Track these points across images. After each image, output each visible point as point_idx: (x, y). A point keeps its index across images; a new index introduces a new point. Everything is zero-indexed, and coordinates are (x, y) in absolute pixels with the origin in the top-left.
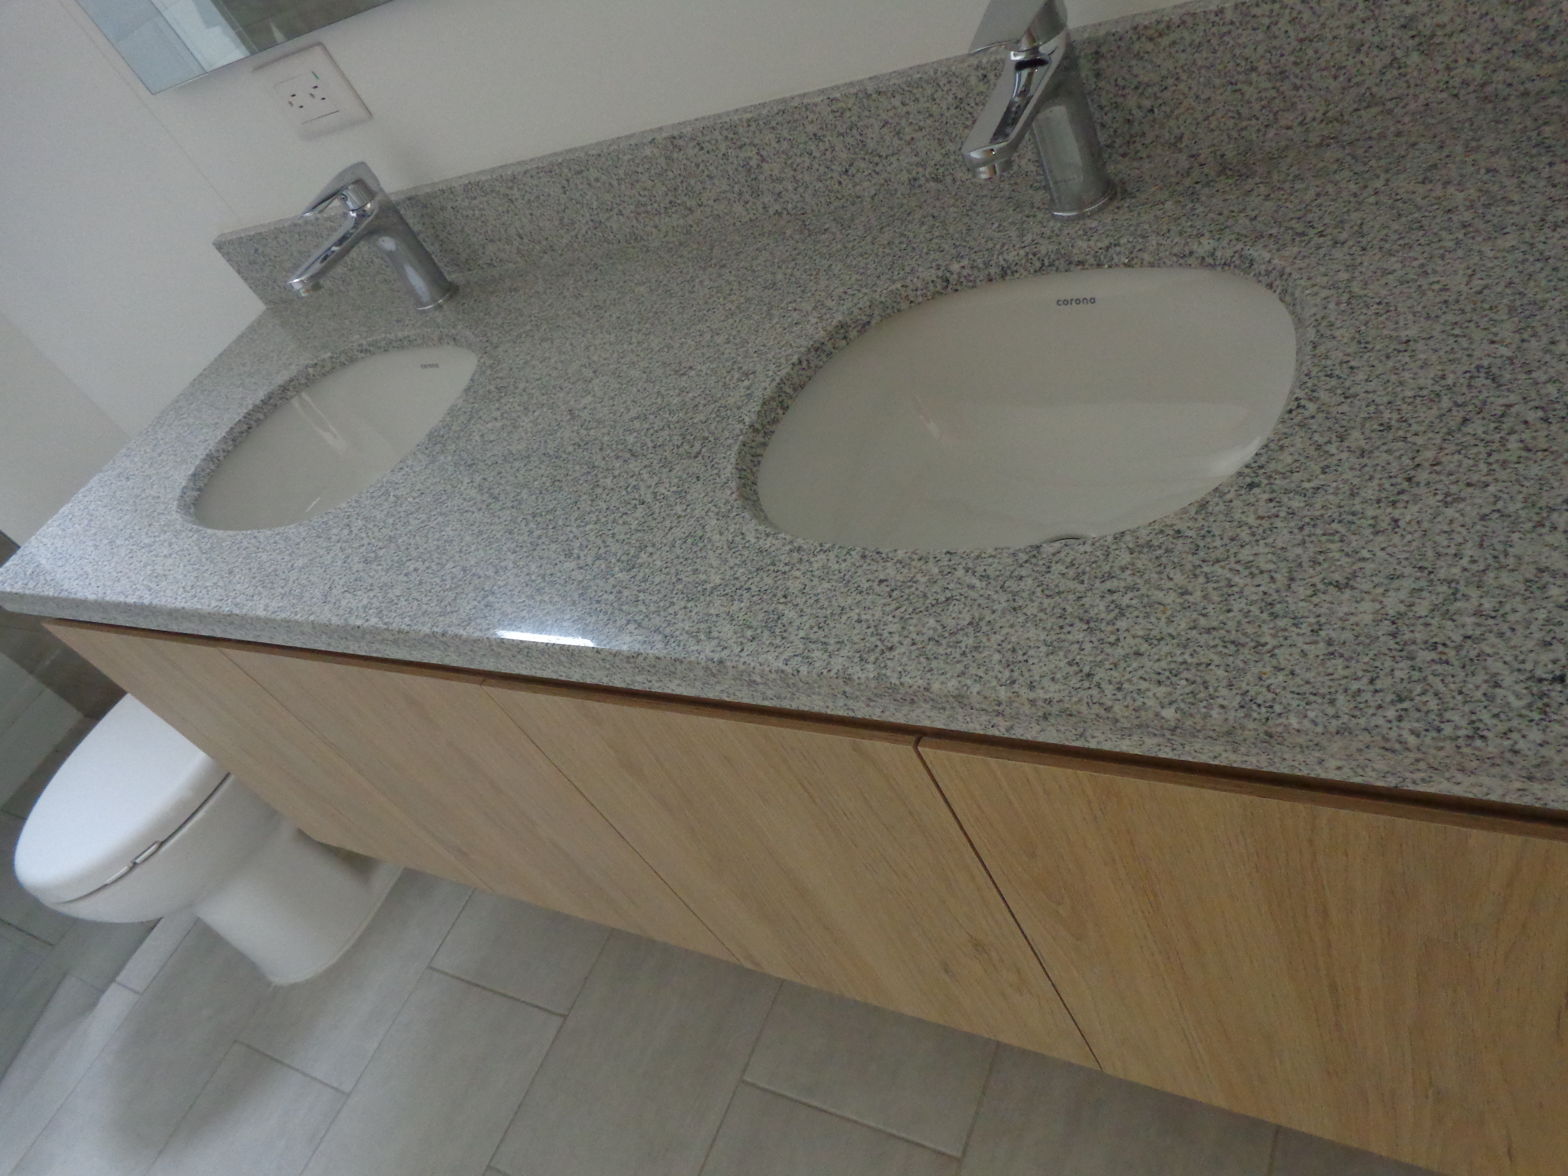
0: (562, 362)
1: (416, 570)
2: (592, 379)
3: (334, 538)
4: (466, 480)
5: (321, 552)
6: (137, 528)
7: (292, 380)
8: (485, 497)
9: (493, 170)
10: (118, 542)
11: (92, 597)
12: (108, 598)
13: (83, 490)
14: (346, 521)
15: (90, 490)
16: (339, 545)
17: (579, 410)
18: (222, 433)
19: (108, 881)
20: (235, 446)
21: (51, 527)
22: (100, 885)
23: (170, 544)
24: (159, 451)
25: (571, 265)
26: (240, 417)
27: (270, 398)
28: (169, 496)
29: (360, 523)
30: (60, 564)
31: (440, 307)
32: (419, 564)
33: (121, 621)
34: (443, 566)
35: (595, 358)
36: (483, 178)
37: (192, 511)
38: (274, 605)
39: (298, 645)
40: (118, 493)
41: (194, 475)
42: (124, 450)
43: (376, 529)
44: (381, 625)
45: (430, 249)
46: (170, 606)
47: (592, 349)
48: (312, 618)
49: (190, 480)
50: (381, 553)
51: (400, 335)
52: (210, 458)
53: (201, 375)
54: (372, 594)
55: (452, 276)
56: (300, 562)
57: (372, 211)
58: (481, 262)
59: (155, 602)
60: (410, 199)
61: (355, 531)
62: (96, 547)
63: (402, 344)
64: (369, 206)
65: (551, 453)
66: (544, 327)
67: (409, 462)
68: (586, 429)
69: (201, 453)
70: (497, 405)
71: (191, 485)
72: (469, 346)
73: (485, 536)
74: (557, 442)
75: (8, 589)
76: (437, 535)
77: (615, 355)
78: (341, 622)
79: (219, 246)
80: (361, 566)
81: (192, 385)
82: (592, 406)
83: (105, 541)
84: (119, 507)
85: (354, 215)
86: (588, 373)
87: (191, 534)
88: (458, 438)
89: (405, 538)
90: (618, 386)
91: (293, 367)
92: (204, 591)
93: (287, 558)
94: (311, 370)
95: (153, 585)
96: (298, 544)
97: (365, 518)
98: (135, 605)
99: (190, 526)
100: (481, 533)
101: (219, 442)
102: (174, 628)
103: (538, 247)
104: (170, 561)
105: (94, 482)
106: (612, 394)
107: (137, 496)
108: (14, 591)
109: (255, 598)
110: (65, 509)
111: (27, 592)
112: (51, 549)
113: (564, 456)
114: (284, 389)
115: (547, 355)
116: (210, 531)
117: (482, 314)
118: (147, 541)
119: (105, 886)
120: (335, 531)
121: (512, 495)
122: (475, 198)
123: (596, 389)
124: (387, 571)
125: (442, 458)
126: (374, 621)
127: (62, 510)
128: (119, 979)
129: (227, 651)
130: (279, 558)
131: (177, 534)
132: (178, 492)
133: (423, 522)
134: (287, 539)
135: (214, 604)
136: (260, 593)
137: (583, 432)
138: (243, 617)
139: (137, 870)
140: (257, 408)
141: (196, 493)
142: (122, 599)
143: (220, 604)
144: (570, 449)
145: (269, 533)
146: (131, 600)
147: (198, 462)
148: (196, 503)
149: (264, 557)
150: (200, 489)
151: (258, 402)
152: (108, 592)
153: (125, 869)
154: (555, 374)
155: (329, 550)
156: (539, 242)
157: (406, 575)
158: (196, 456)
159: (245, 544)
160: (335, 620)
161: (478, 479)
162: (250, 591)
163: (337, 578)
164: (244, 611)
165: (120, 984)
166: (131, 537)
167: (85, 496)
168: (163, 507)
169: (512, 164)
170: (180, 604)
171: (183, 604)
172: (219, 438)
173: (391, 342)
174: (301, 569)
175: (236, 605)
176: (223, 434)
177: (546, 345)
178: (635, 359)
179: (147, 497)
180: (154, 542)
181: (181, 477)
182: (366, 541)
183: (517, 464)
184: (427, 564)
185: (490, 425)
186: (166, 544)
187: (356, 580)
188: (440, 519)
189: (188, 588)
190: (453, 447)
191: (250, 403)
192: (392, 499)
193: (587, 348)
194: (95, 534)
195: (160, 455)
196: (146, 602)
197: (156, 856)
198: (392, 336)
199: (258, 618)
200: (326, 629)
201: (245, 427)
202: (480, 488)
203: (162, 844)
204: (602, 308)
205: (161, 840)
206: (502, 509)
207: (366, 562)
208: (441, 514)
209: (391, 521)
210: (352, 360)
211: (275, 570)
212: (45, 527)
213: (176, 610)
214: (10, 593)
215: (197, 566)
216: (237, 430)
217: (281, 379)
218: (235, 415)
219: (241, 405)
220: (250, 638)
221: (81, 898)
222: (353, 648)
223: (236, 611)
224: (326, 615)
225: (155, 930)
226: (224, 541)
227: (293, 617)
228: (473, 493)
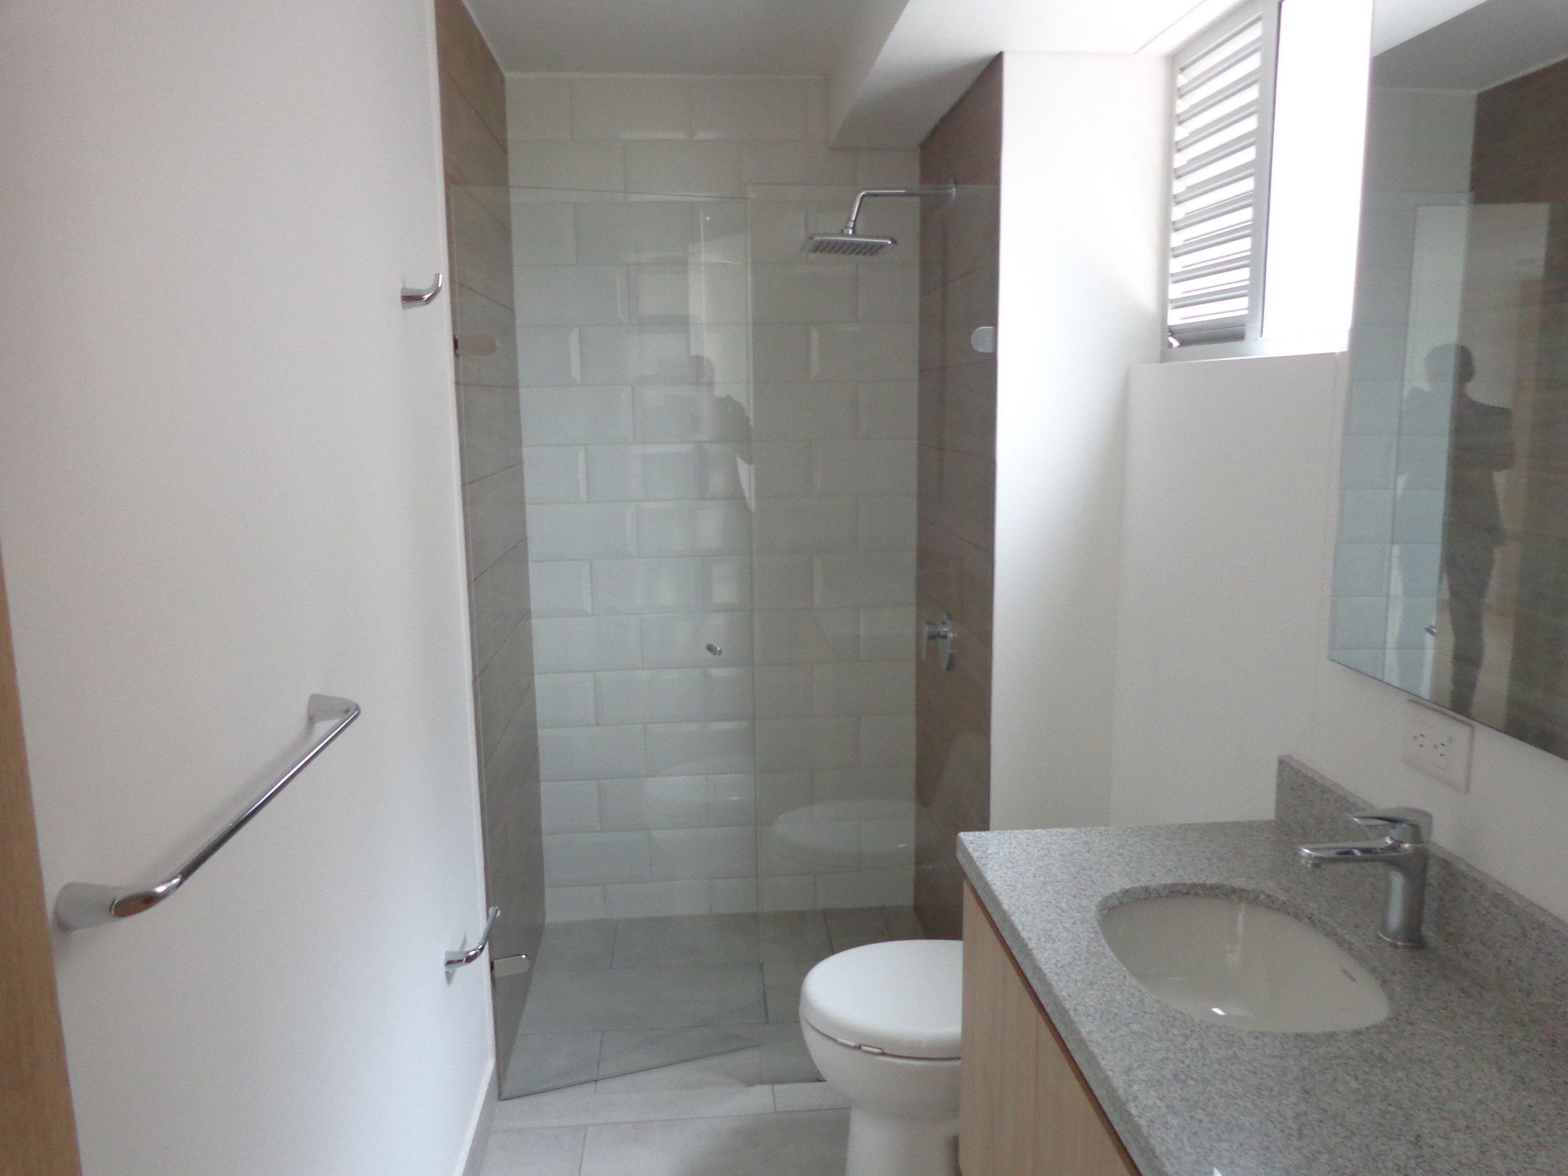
0: (1449, 1090)
1: (1201, 1121)
2: (1459, 1130)
3: (1170, 1036)
4: (1293, 1099)
5: (1154, 1035)
6: (1066, 890)
7: (1243, 891)
8: (1294, 1127)
9: (1531, 904)
10: (1049, 888)
11: (1006, 907)
12: (1013, 918)
13: (1058, 829)
14: (1188, 1032)
15: (1064, 834)
16: (1169, 1044)
17: (1426, 1143)
18: (1168, 880)
19: (839, 1040)
20: (1167, 897)
21: (1022, 835)
22: (833, 1037)
23: (1074, 923)
24: (1121, 851)
25: (1533, 1021)
26: (1188, 882)
27: (1217, 888)
28: (1101, 890)
29: (1195, 1044)
30: (1008, 865)
31: (1396, 947)
32: (1206, 1120)
33: (1006, 935)
34: (1220, 1140)
35: (1478, 1117)
36: (1517, 903)
37: (1105, 912)
38: (1096, 1036)
39: (1086, 1074)
40: (1076, 855)
41: (1127, 891)
42: (1103, 828)
43: (1201, 1061)
44: (1145, 1130)
45: (1428, 899)
46: (1040, 963)
47: (1483, 1107)
48: (1110, 1073)
49: (1121, 891)
50: (1191, 1082)
51: (1348, 937)
52: (1146, 889)
53: (1190, 825)
54: (1159, 1103)
55: (1428, 932)
56: (1135, 1027)
57: (1406, 850)
58: (1460, 945)
59: (1035, 952)
60: (1445, 861)
61: (1187, 1046)
62: (1034, 876)
63: (1342, 943)
64: (1407, 846)
65: (1373, 1151)
66: (1462, 1048)
67: (1267, 1040)
68: (1418, 1164)
69: (1144, 881)
70: (1367, 1069)
71: (1119, 895)
72: (1391, 998)
73: (1268, 1155)
74: (1383, 1148)
75: (970, 850)
76: (1236, 1114)
77: (1498, 1133)
78: (1124, 1099)
79: (1281, 762)
80: (1169, 1076)
81: (1180, 827)
82: (1440, 1152)
83: (1042, 879)
84: (1068, 865)
85: (1389, 842)
86: (1461, 1123)
87: (1091, 930)
88: (1317, 1061)
89: (1214, 1090)
90: (1475, 1160)
91: (1253, 882)
92: (1066, 978)
93: (1130, 1015)
94: (1262, 897)
95: (1043, 940)
96: (1145, 1012)
97: (1202, 1046)
98: (1023, 940)
99: (1095, 924)
100: (1267, 1149)
101: (1161, 885)
102: (1029, 975)
103: (1517, 981)
104: (1065, 935)
105: (1069, 831)
106: (1464, 1161)
107: (1084, 869)
108: (972, 854)
109: (1090, 1019)
110: (1039, 832)
111: (978, 864)
112: (1012, 850)
113: (1380, 1165)
114: (1233, 891)
115: (1443, 1072)
116: (1103, 941)
117: (1422, 986)
118: (1064, 905)
119: (834, 1040)
120: (1176, 1031)
121: (1313, 1147)
122: (1496, 907)
123: (1456, 1142)
124: (1183, 1099)
125: (1292, 1062)
126: (1142, 1122)
127: (1037, 830)
128: (777, 1087)
129: (1040, 1018)
130: (1127, 1009)
131: (1083, 921)
132: (1108, 892)
133: (1236, 1093)
134: (1142, 1001)
135: (1064, 993)
136: (1094, 1019)
137: (1412, 1163)
138: (1072, 1022)
139: (857, 1053)
140: (1203, 886)
141: (1117, 903)
142: (1020, 928)
143: (1067, 998)
144: (1390, 1165)
145: (1135, 983)
146: (1024, 935)
147: (1136, 885)
148: (1112, 909)
149: (1118, 997)
150: (1121, 903)
151: (1208, 883)
152: (1017, 915)
153: (853, 1044)
154: (1435, 1094)
155: (1160, 1040)
156: (1522, 981)
157: (1192, 1117)
158: (1139, 880)
159: (1115, 974)
160: (1121, 1092)
161: (1302, 1107)
162: (1091, 1011)
163: (1148, 1065)
164: (1076, 1019)
165: (773, 1088)
166: (1058, 893)
167: (1056, 836)
168: (1092, 893)
169: (1550, 914)
170: (1046, 969)
171: (1047, 971)
172: (1163, 882)
173: (1336, 934)
174: (1132, 1032)
175: (1075, 1009)
176: (1168, 882)
177: (1450, 1064)
178: (1511, 1154)
179: (1089, 876)
180: (1067, 911)
181: (1119, 884)
182: (1188, 1062)
183: (1339, 1130)
184: (1211, 1126)
185: (1348, 1078)
186: (1072, 921)
187: (1158, 1081)
188: (1250, 1105)
189: (1059, 965)
190: (1306, 1063)
191: (1202, 879)
192: (1231, 1052)
193: (1480, 1102)
194: (1041, 867)
195: (1120, 854)
196: (1031, 945)
197: (871, 1056)
198: (1340, 932)
199: (1078, 1033)
200: (1111, 1090)
201: (1185, 891)
202: (1297, 1117)
203: (883, 1054)
204: (1523, 1083)
205: (886, 1051)
206: (1297, 1149)
207: (1176, 1076)
208: (1253, 1101)
209: (1216, 1067)
210: (1296, 916)
211: (1116, 1014)
212: (1019, 831)
213: (1040, 969)
214: (968, 853)
215: (1076, 956)
216: (1179, 888)
217: (1239, 882)
218: (1187, 876)
219: (1196, 874)
220: (1063, 1035)
221: (818, 1031)
222: (1114, 1118)
223: (1072, 1013)
224: (1118, 1081)
225: (819, 1083)
226: (1105, 957)
227: (1099, 1058)
228: (1290, 1113)
